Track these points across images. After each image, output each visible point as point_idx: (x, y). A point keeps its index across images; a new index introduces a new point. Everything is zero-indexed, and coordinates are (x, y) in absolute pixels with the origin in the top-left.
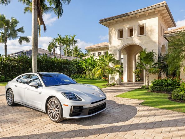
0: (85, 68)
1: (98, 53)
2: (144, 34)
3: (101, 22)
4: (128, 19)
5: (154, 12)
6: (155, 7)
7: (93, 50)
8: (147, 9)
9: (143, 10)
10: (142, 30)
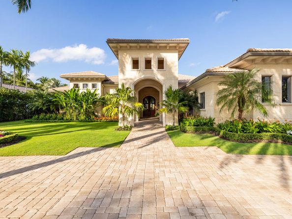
0: (65, 105)
1: (93, 84)
2: (163, 68)
3: (109, 42)
4: (146, 47)
5: (176, 47)
6: (178, 42)
7: (80, 79)
8: (170, 42)
9: (166, 42)
10: (161, 63)
